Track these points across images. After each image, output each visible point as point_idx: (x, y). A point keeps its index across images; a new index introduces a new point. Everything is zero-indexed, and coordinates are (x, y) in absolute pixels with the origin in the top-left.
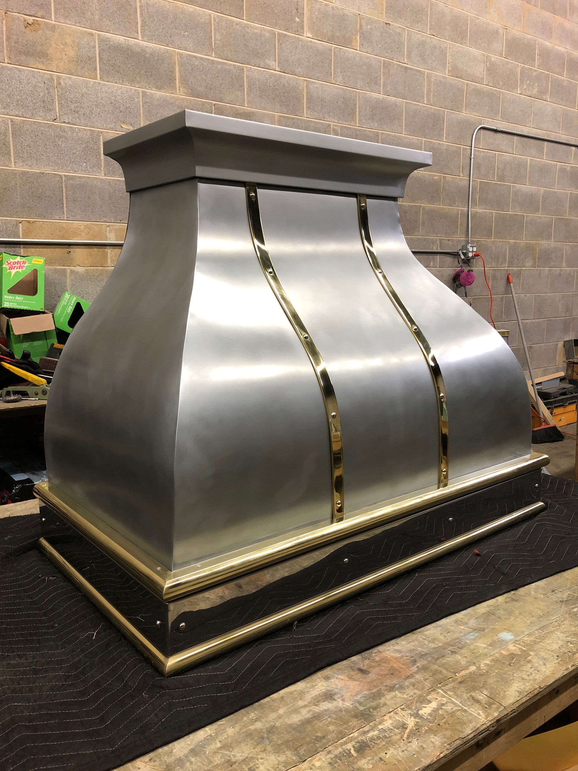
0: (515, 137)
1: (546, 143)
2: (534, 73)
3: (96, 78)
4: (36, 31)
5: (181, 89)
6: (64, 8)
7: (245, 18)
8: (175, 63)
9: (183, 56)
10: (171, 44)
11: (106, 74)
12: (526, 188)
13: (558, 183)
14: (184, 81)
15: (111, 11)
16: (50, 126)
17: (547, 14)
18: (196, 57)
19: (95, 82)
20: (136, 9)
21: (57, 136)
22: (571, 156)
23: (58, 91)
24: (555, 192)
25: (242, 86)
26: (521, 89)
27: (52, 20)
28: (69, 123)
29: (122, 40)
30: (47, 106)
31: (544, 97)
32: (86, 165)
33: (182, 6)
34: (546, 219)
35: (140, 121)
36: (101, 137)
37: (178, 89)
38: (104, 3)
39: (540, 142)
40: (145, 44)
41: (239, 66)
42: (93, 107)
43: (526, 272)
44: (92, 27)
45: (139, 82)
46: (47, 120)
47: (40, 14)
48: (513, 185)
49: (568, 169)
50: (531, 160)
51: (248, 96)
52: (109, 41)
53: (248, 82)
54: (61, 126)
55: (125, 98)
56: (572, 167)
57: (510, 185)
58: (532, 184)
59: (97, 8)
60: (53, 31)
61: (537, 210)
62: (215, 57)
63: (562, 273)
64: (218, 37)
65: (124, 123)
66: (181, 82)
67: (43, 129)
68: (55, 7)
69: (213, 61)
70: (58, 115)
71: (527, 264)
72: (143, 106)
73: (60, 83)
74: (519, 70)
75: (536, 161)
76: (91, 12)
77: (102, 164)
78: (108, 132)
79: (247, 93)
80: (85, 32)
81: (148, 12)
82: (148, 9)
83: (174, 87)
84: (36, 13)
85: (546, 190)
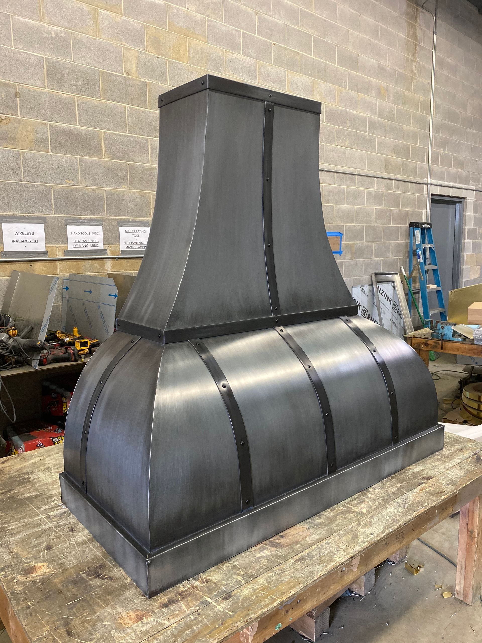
0: (335, 174)
1: (356, 176)
2: (346, 132)
3: (49, 152)
4: (7, 124)
5: (106, 155)
6: (27, 108)
7: (148, 108)
8: (101, 139)
9: (107, 134)
10: (99, 127)
11: (55, 149)
12: (345, 207)
13: (366, 202)
14: (108, 150)
15: (58, 108)
16: (17, 184)
17: (353, 93)
18: (115, 134)
19: (47, 154)
20: (75, 106)
21: (22, 191)
22: (375, 184)
23: (23, 162)
24: (365, 209)
25: (147, 151)
26: (338, 143)
27: (18, 116)
28: (30, 182)
29: (66, 126)
30: (16, 172)
31: (354, 147)
32: (42, 208)
33: (105, 103)
34: (360, 227)
35: (78, 177)
36: (52, 189)
37: (104, 155)
38: (53, 104)
39: (353, 176)
40: (81, 128)
41: (144, 139)
42: (47, 170)
43: (347, 263)
44: (45, 119)
45: (77, 153)
46: (16, 181)
47: (10, 112)
48: (335, 206)
49: (373, 192)
50: (347, 188)
51: (152, 157)
52: (57, 128)
53: (151, 148)
54: (25, 184)
55: (68, 163)
56: (376, 191)
57: (333, 206)
58: (348, 203)
59: (49, 107)
60: (19, 124)
61: (353, 221)
62: (128, 133)
63: (372, 262)
64: (130, 121)
65: (67, 179)
66: (106, 151)
67: (13, 186)
68: (20, 107)
69: (127, 136)
70: (23, 177)
71: (347, 258)
72: (80, 168)
73: (24, 156)
74: (335, 130)
75: (351, 189)
76: (44, 110)
77: (53, 207)
78: (56, 186)
79: (151, 155)
80: (41, 123)
81: (83, 108)
82: (82, 106)
83: (101, 155)
84: (7, 112)
85: (358, 207)
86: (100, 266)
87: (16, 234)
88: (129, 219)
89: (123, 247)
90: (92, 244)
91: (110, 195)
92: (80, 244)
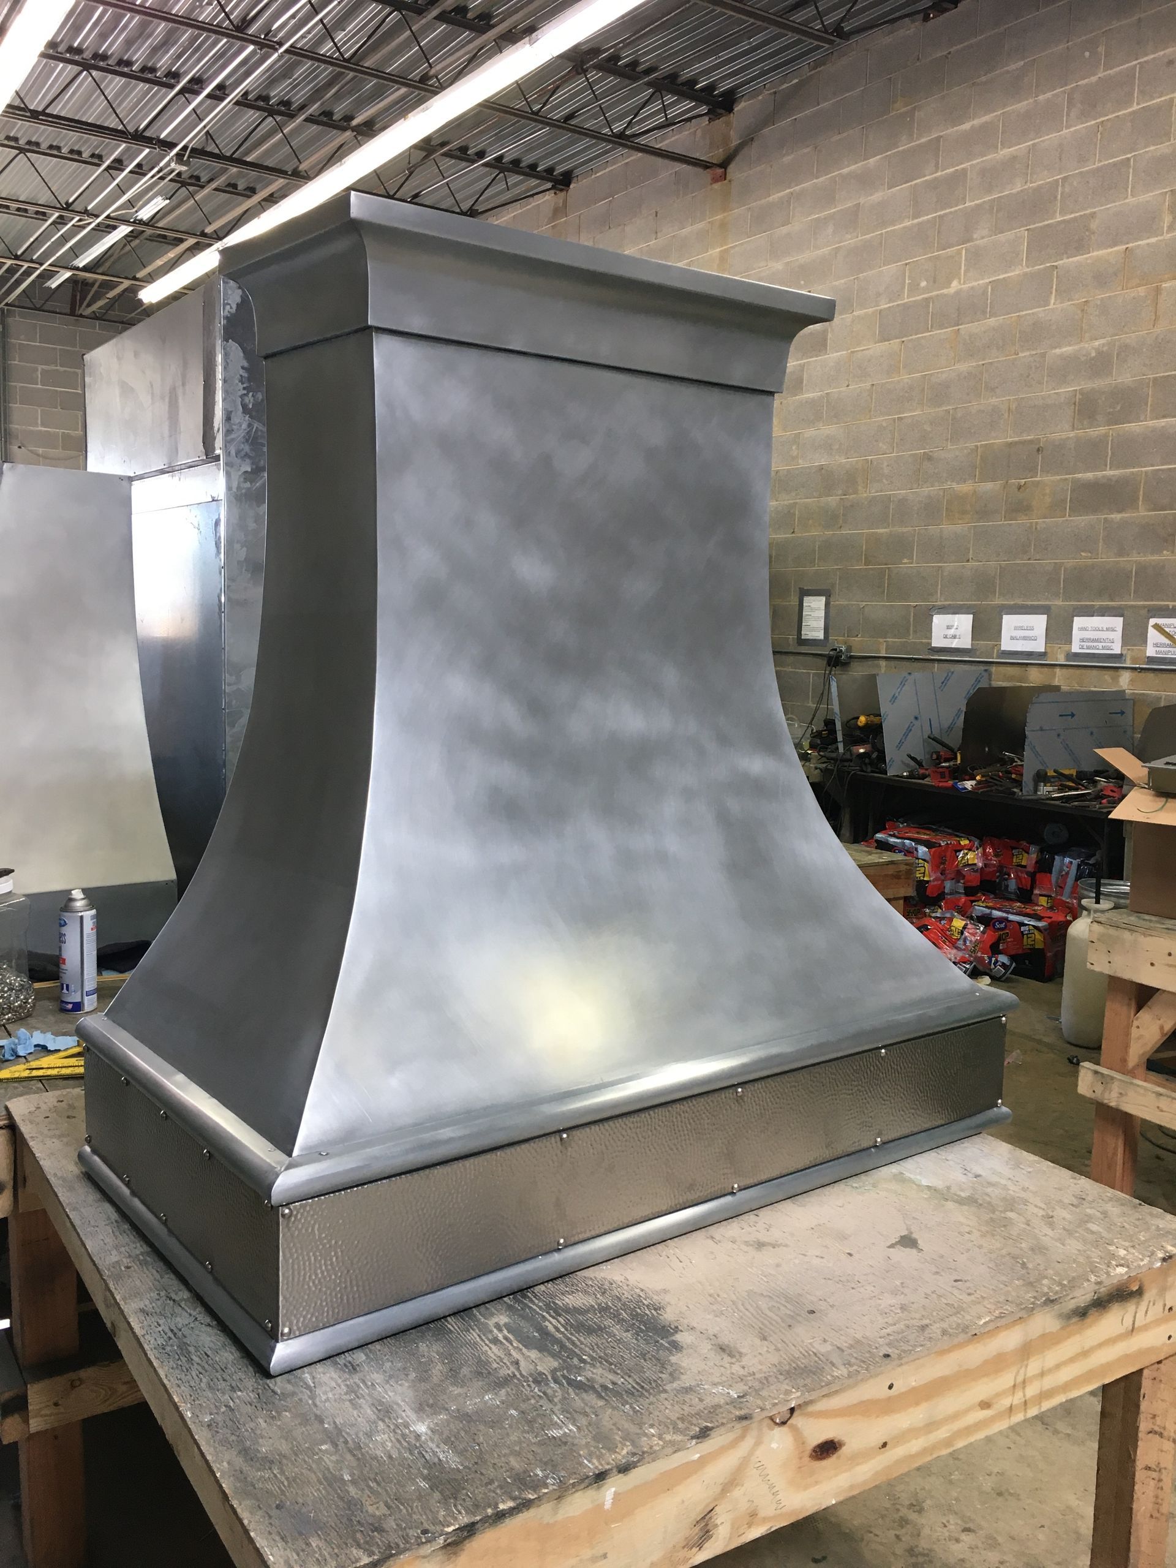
86: (1112, 679)
87: (1016, 628)
88: (1168, 606)
89: (1151, 652)
90: (1104, 644)
91: (1142, 569)
92: (1088, 644)
